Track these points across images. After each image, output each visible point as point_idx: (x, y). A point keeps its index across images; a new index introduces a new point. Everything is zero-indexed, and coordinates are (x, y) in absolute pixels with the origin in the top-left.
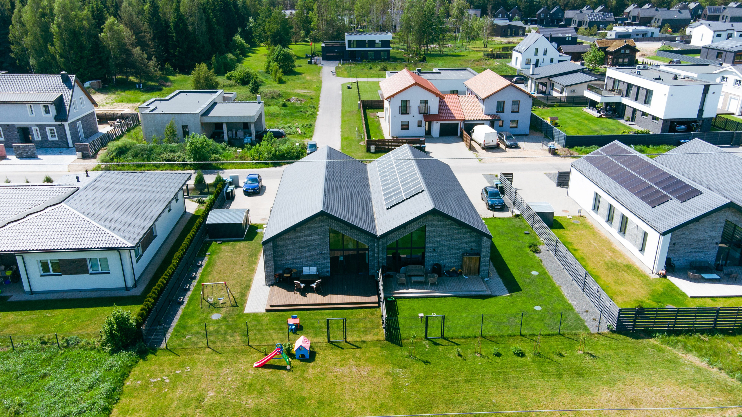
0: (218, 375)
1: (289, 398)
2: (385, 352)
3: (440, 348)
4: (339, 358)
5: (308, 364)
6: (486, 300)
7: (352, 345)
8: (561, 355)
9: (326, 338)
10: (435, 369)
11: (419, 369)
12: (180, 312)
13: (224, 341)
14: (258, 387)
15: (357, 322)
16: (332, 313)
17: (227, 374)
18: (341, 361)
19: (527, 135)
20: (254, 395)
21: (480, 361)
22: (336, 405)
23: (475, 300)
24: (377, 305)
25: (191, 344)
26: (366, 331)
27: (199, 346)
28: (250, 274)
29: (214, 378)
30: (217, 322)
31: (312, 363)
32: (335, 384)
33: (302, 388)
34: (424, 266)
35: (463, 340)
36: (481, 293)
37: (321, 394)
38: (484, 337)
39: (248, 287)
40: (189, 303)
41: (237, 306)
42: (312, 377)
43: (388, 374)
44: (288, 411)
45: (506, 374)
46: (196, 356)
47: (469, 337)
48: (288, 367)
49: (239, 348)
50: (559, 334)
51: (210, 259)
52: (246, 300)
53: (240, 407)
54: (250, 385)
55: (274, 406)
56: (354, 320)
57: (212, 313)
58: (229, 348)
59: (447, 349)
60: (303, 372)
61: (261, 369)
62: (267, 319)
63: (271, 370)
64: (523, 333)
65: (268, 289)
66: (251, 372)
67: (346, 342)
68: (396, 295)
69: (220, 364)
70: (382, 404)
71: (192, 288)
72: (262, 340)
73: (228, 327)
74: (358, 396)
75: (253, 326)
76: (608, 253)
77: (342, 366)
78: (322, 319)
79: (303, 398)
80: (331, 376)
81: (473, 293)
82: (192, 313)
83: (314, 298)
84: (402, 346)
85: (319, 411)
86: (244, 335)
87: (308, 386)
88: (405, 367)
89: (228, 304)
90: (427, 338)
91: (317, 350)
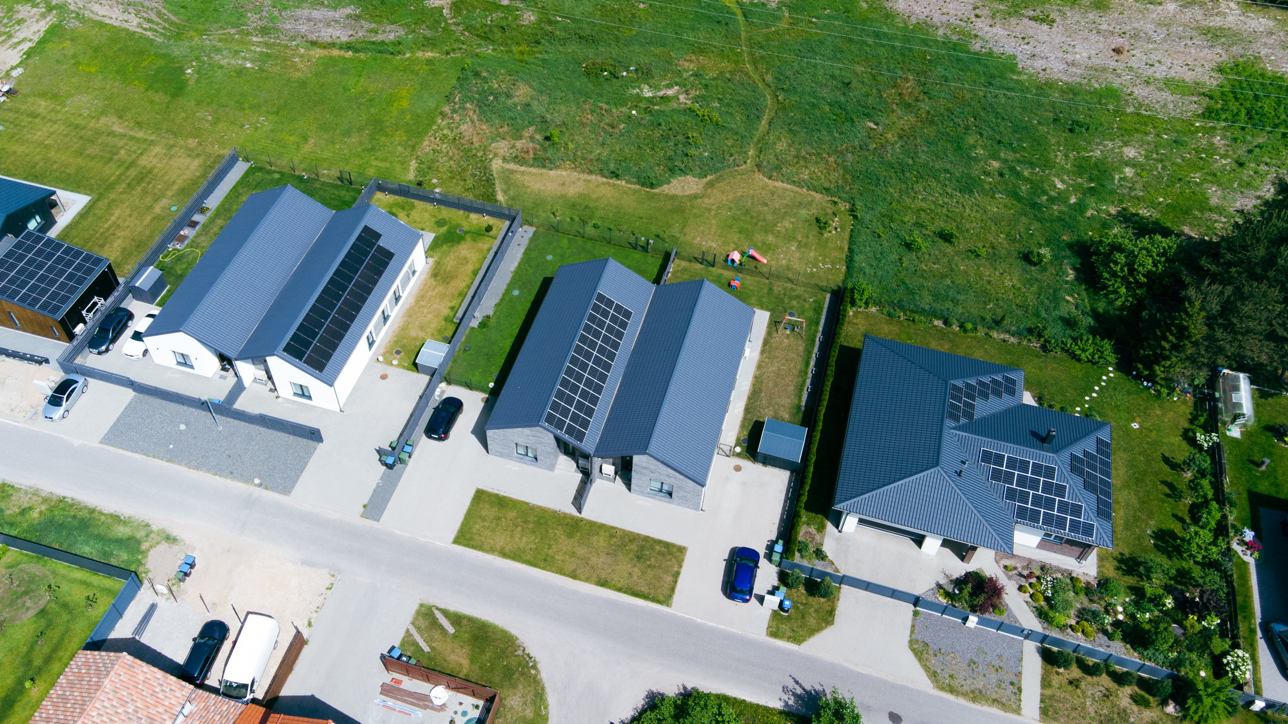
0: (789, 261)
8: (572, 218)
11: (664, 234)
18: (710, 251)
21: (624, 228)
22: (722, 224)
25: (808, 292)
29: (791, 259)
32: (719, 237)
37: (729, 233)
39: (765, 343)
40: (815, 336)
41: (775, 322)
49: (775, 279)
52: (768, 327)
58: (782, 280)
73: (783, 302)
75: (765, 297)
77: (711, 246)
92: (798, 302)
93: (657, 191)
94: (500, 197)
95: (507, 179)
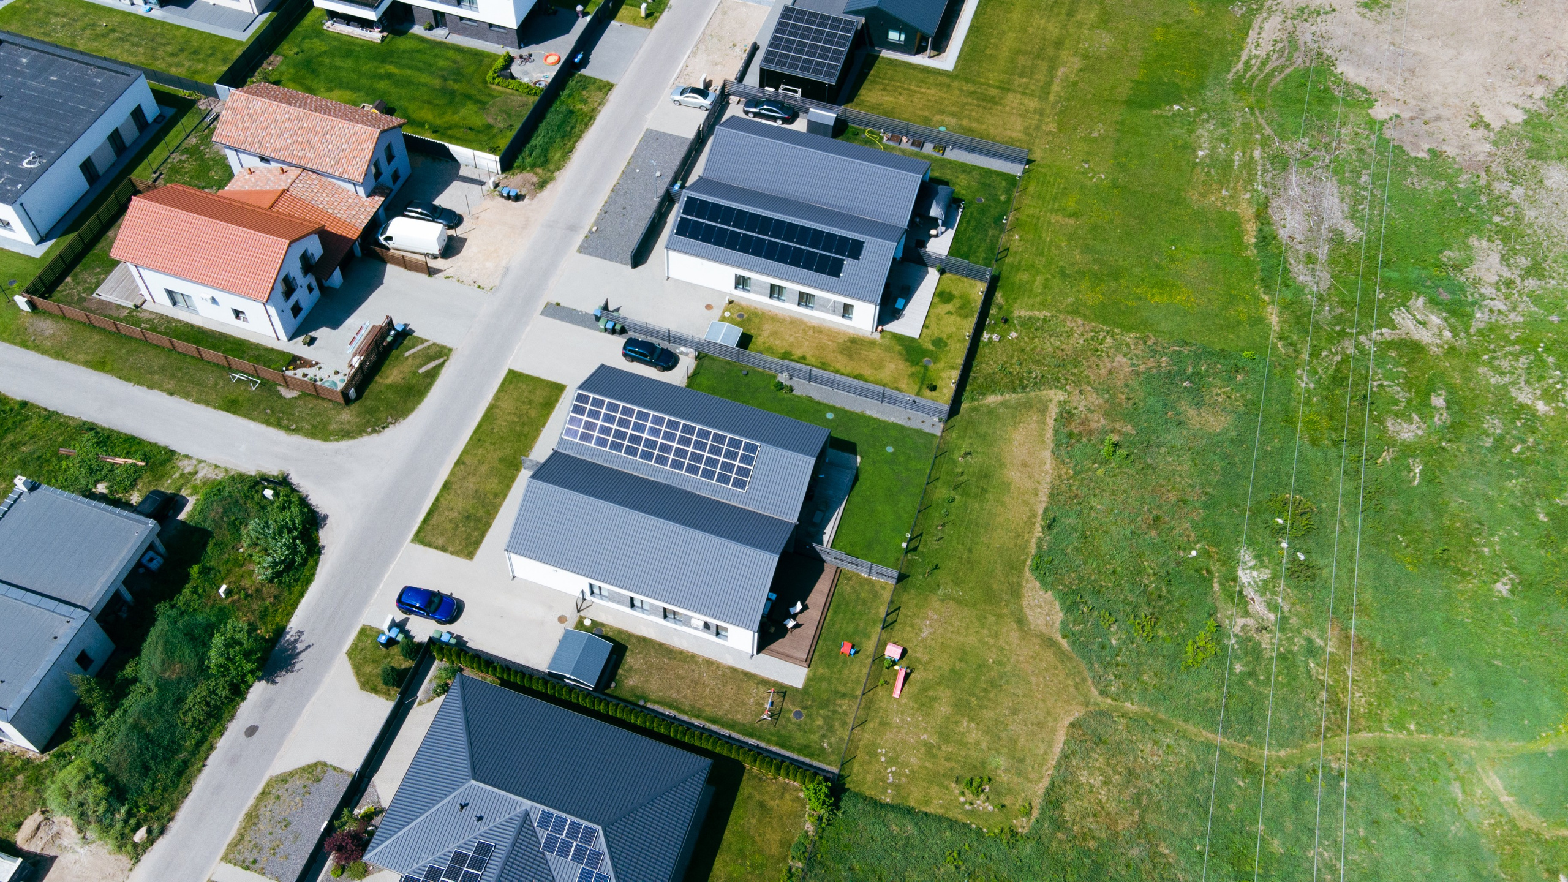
0: (899, 728)
1: (949, 680)
2: (912, 591)
3: (920, 549)
4: (909, 629)
5: (909, 654)
6: (859, 478)
7: (892, 613)
8: (962, 473)
10: (947, 566)
11: (941, 576)
12: (774, 749)
13: (845, 714)
14: (928, 700)
15: (858, 596)
16: (835, 612)
17: (902, 720)
18: (913, 629)
20: (936, 705)
21: (949, 530)
22: (967, 649)
23: (858, 486)
24: (838, 570)
25: (839, 743)
26: (875, 594)
27: (847, 738)
29: (904, 731)
30: (810, 715)
32: (941, 642)
33: (940, 668)
35: (918, 528)
37: (951, 656)
38: (919, 512)
40: (760, 738)
41: (785, 693)
43: (943, 601)
44: (963, 685)
45: (970, 522)
46: (862, 742)
47: (915, 522)
49: (863, 704)
50: (934, 458)
51: (657, 702)
52: (775, 681)
53: (948, 718)
55: (954, 693)
56: (854, 597)
57: (789, 719)
58: (861, 713)
59: (925, 545)
60: (917, 660)
64: (924, 482)
66: (904, 701)
67: (886, 616)
69: (884, 724)
70: (977, 619)
71: (728, 732)
72: (857, 682)
73: (821, 707)
74: (962, 631)
75: (830, 685)
76: (822, 338)
77: (920, 630)
78: (841, 623)
79: (952, 671)
81: (850, 483)
82: (780, 737)
83: (809, 618)
85: (970, 664)
86: (843, 696)
88: (938, 586)
89: (777, 700)
90: (905, 553)
92: (820, 728)
93: (1027, 573)
94: (992, 399)
95: (1028, 405)
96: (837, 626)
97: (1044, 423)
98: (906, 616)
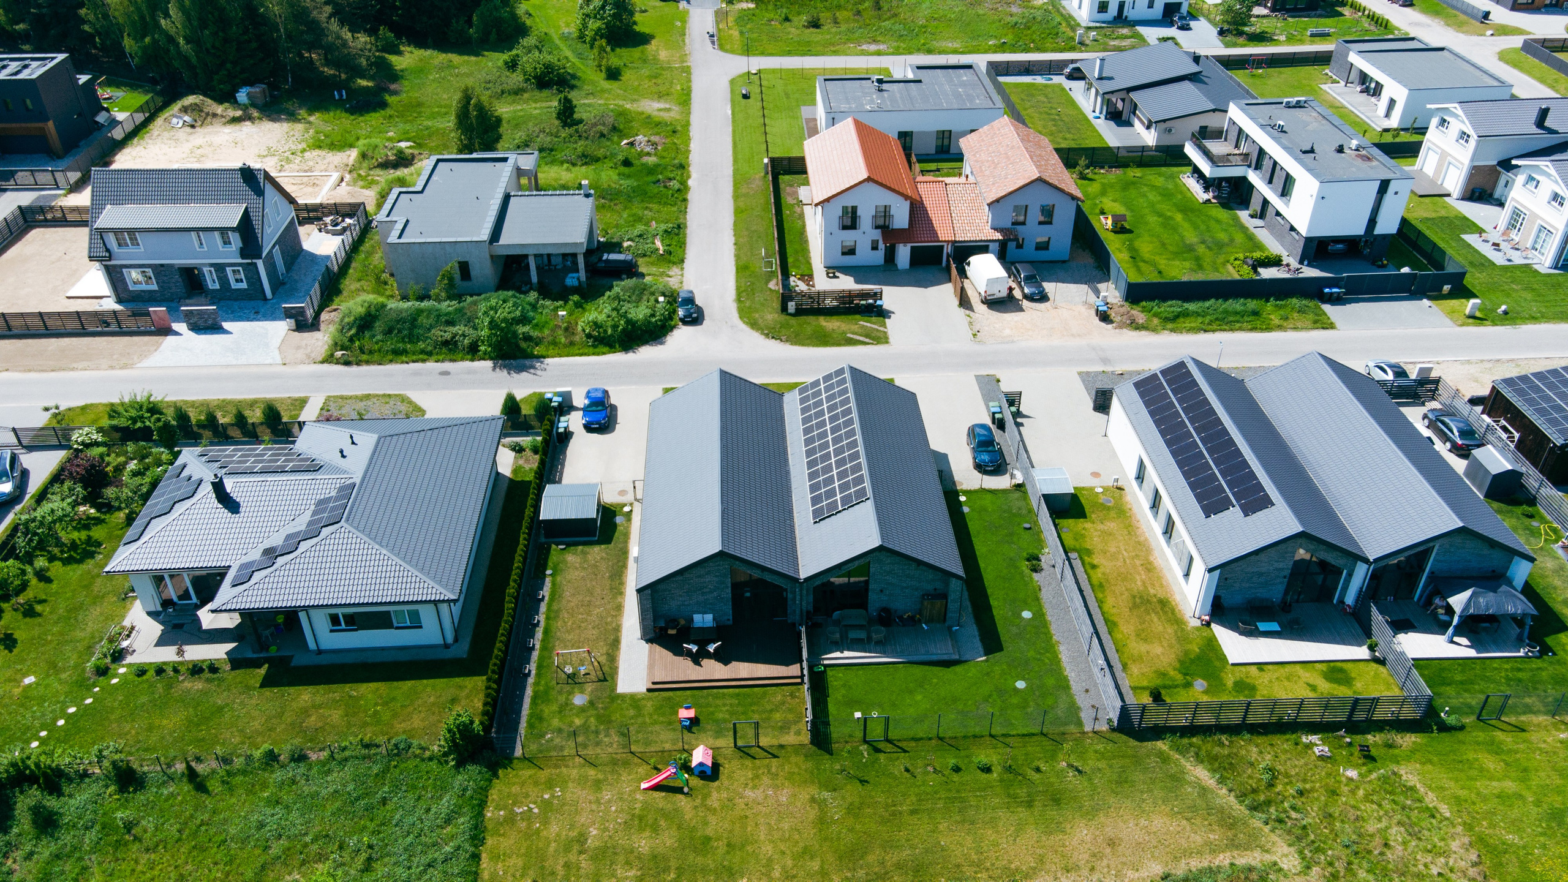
0: (598, 801)
1: (692, 838)
2: (809, 765)
3: (882, 756)
4: (750, 774)
5: (711, 784)
6: (952, 668)
7: (766, 751)
8: (1038, 770)
9: (732, 741)
10: (873, 794)
11: (852, 792)
13: (598, 744)
14: (650, 822)
15: (771, 711)
16: (738, 695)
17: (609, 801)
18: (752, 779)
19: (1064, 262)
20: (647, 834)
21: (933, 780)
22: (749, 848)
23: (936, 669)
24: (799, 680)
25: (555, 748)
26: (784, 728)
27: (566, 754)
28: (616, 616)
29: (594, 807)
30: (582, 710)
31: (717, 783)
32: (746, 817)
33: (706, 823)
34: (866, 609)
35: (913, 744)
36: (945, 657)
37: (731, 831)
38: (941, 739)
39: (616, 643)
40: (538, 675)
41: (605, 680)
42: (716, 805)
43: (813, 800)
44: (691, 857)
45: (963, 800)
46: (564, 770)
47: (921, 739)
48: (686, 790)
49: (618, 756)
50: (1042, 733)
51: (554, 584)
52: (617, 668)
53: (632, 852)
54: (641, 818)
55: (674, 850)
56: (768, 708)
57: (571, 693)
58: (604, 757)
59: (891, 760)
60: (706, 797)
61: (651, 792)
62: (649, 704)
63: (664, 794)
64: (993, 732)
65: (645, 646)
66: (640, 797)
67: (759, 747)
68: (826, 662)
69: (598, 785)
70: (805, 848)
71: (538, 646)
72: (647, 743)
73: (599, 717)
74: (776, 835)
75: (632, 718)
76: (1139, 574)
77: (754, 787)
78: (725, 705)
79: (708, 839)
80: (740, 802)
81: (935, 658)
82: (546, 692)
83: (712, 669)
84: (832, 754)
85: (728, 857)
86: (623, 734)
87: (712, 819)
88: (835, 790)
89: (593, 676)
90: (865, 741)
91: (721, 761)
92: (570, 724)
94: (1202, 774)
95: (1229, 822)
96: (719, 702)
97: (1213, 852)
98: (768, 767)
